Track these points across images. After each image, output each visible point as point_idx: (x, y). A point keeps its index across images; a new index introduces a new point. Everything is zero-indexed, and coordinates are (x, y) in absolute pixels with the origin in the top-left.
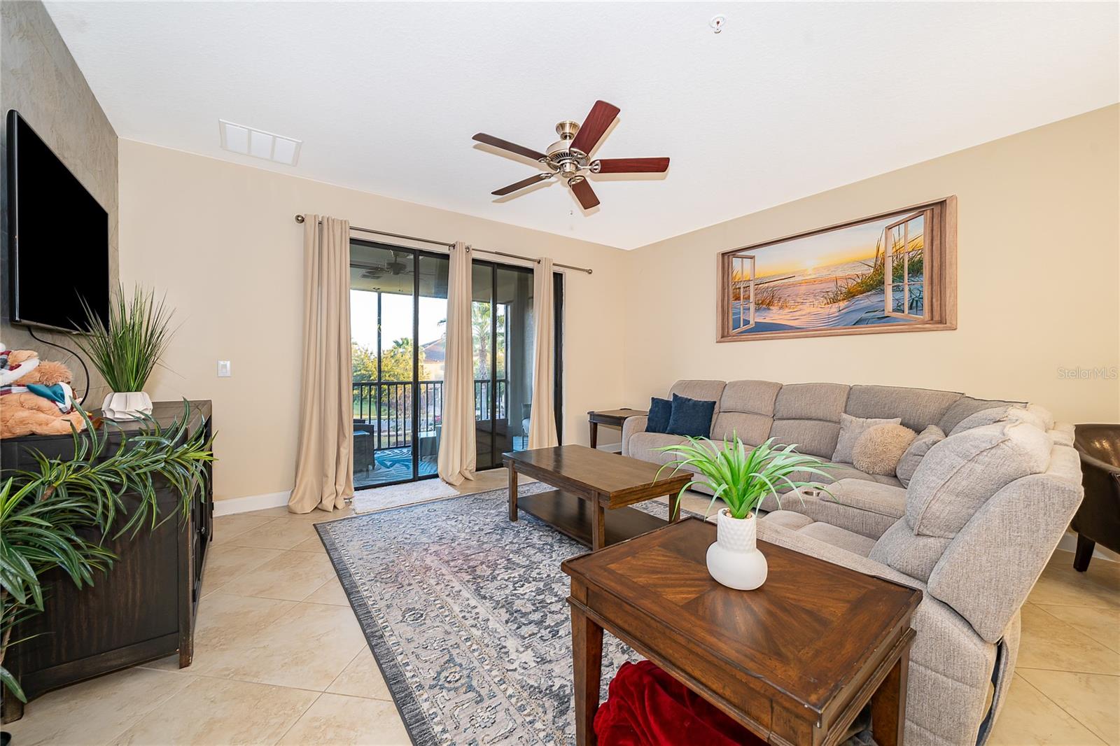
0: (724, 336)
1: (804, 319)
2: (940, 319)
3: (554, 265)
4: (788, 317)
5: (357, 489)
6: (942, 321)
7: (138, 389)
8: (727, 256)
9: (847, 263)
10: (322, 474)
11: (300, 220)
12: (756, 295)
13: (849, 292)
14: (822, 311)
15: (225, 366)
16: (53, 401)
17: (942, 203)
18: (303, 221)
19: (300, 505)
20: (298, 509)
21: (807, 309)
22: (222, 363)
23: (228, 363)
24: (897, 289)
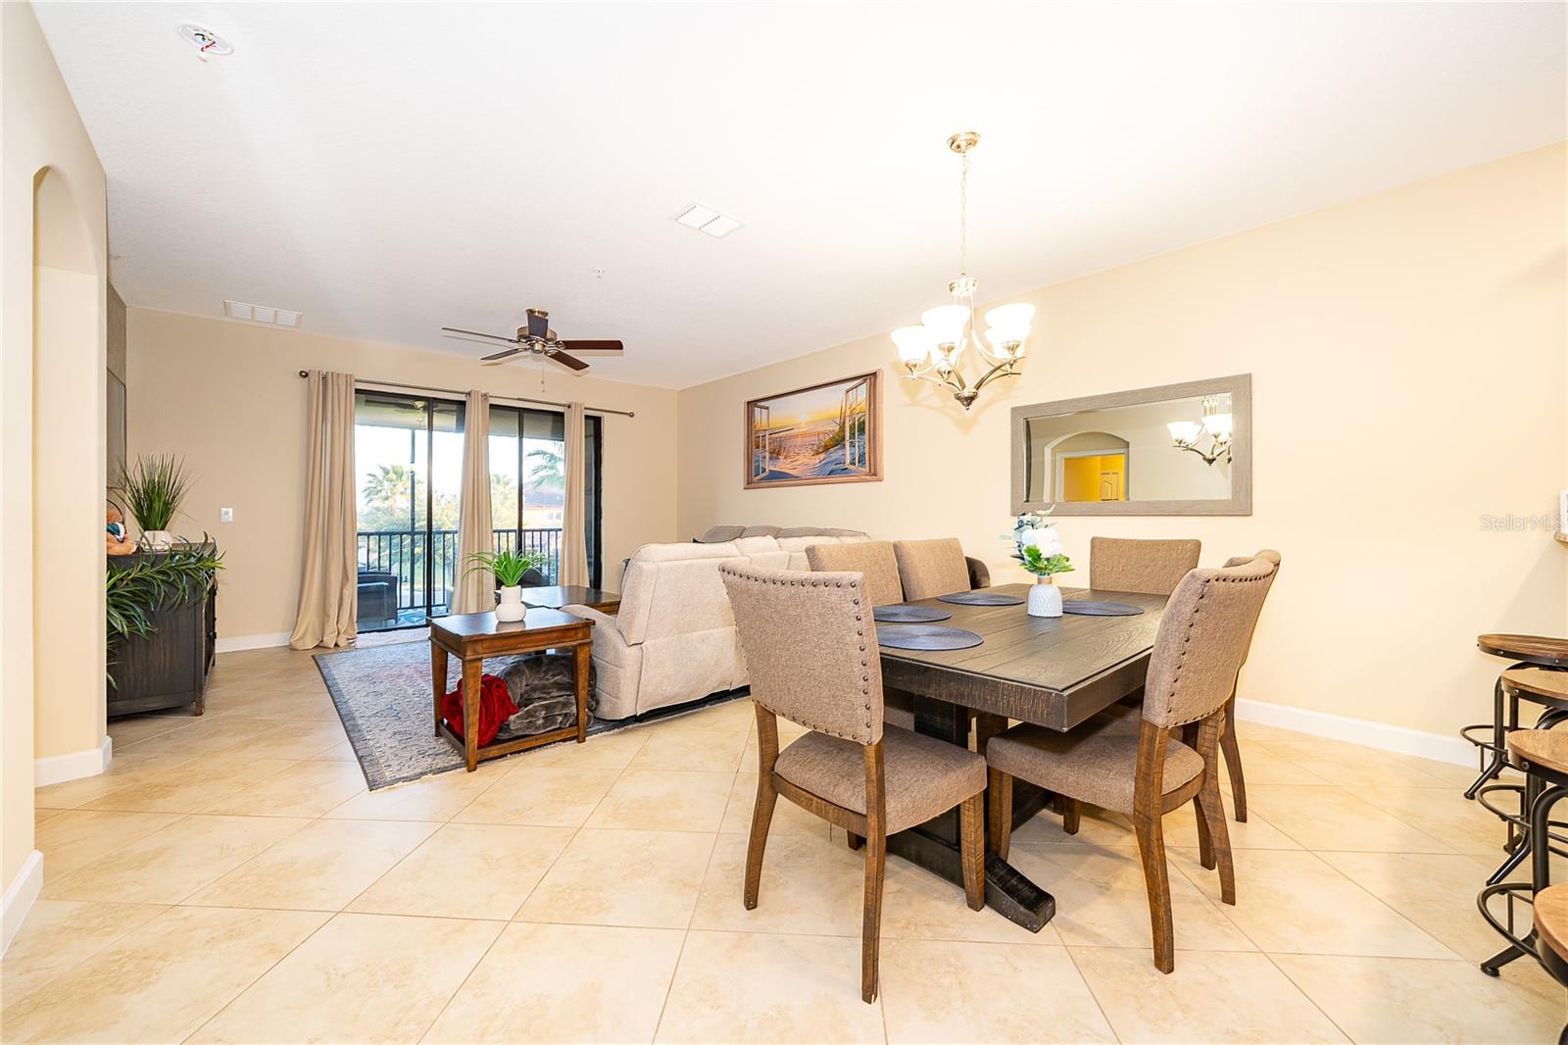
0: (750, 484)
1: (800, 468)
2: (874, 474)
3: (586, 408)
4: (788, 466)
5: (358, 633)
6: (875, 474)
7: (163, 529)
8: (752, 404)
9: (824, 420)
10: (324, 614)
11: (304, 375)
12: (770, 444)
13: (826, 446)
14: (810, 461)
15: (227, 513)
16: (113, 534)
17: (875, 373)
18: (307, 375)
19: (301, 642)
20: (299, 646)
21: (802, 459)
22: (224, 510)
23: (231, 510)
24: (852, 445)
